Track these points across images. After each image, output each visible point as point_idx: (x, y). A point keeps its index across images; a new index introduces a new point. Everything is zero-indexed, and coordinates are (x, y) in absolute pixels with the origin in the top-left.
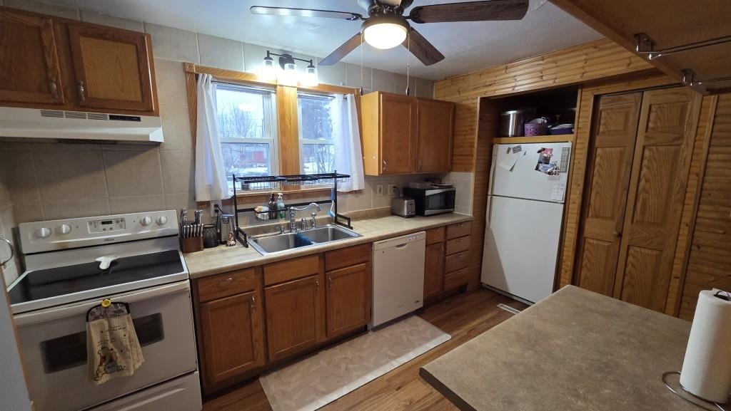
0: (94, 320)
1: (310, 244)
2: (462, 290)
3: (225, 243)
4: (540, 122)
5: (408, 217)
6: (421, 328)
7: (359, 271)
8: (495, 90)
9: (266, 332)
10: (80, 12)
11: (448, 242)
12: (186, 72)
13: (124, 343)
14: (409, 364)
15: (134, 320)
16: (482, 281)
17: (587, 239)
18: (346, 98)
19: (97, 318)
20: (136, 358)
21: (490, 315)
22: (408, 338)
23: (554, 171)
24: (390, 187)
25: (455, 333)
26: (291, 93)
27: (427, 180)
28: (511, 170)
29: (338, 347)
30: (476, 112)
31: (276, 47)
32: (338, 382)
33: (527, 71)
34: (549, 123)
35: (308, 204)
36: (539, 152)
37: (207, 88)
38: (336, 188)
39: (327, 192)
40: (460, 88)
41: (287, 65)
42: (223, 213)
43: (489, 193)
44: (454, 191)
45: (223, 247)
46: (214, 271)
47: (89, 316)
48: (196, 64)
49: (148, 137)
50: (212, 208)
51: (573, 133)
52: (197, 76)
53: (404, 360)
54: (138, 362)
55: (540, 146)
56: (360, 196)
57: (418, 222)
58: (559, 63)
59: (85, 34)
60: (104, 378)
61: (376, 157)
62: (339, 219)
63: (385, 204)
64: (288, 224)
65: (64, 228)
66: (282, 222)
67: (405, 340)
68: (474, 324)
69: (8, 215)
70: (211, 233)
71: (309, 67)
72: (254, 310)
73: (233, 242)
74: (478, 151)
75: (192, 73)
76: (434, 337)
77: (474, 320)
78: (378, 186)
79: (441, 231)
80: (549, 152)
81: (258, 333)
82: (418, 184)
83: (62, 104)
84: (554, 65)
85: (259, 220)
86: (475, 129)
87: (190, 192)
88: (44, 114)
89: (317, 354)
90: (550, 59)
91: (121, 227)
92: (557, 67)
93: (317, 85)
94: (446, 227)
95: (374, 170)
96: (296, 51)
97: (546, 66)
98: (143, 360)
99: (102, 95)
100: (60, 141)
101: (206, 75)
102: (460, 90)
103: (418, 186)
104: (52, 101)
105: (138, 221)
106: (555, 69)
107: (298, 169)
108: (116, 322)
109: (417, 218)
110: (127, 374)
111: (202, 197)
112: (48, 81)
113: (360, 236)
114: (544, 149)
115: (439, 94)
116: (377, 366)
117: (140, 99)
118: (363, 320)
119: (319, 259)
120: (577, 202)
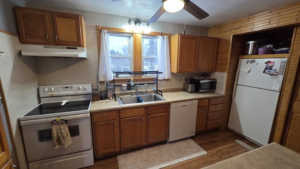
0: (54, 125)
1: (142, 102)
2: (217, 130)
3: (108, 98)
4: (268, 47)
5: (191, 92)
6: (192, 146)
7: (164, 116)
8: (242, 31)
9: (120, 137)
10: (60, 8)
11: (210, 106)
12: (97, 29)
13: (64, 135)
14: (183, 163)
15: (68, 127)
16: (228, 126)
17: (294, 113)
18: (164, 38)
19: (55, 124)
20: (69, 141)
21: (230, 145)
22: (185, 150)
23: (275, 74)
24: (183, 78)
25: (210, 151)
26: (139, 36)
27: (203, 75)
28: (249, 72)
29: (152, 148)
30: (230, 42)
31: (133, 16)
32: (149, 165)
33: (261, 19)
34: (274, 47)
35: (143, 84)
36: (266, 63)
37: (105, 35)
38: (157, 78)
39: (153, 79)
40: (222, 30)
41: (137, 24)
42: (109, 86)
43: (235, 83)
44: (216, 82)
45: (107, 100)
46: (99, 110)
47: (52, 123)
48: (101, 26)
49: (78, 55)
50: (105, 84)
51: (289, 53)
52: (101, 31)
53: (181, 160)
54: (70, 142)
55: (267, 60)
56: (169, 81)
57: (195, 95)
58: (281, 14)
59: (58, 17)
60: (57, 147)
61: (176, 64)
62: (158, 91)
63: (181, 85)
64: (136, 92)
65: (53, 89)
66: (133, 91)
67: (183, 150)
68: (220, 148)
69: (36, 83)
70: (103, 94)
71: (147, 24)
72: (115, 128)
73: (111, 98)
74: (230, 62)
75: (99, 30)
76: (198, 151)
77: (221, 146)
78: (178, 77)
79: (207, 100)
80: (272, 63)
81: (117, 137)
82: (197, 77)
83: (50, 43)
84: (279, 15)
85: (123, 90)
86: (229, 51)
87: (97, 77)
88: (45, 47)
89: (143, 149)
90: (276, 12)
91: (71, 89)
92: (280, 16)
93: (150, 32)
94: (209, 99)
95: (175, 71)
96: (142, 18)
97: (272, 16)
98: (72, 142)
99: (64, 40)
100: (53, 57)
101: (104, 30)
102: (222, 32)
103: (197, 78)
104: (47, 42)
105: (77, 88)
106: (280, 17)
107: (141, 69)
108: (62, 126)
109: (196, 93)
110: (65, 147)
111: (101, 79)
112: (46, 35)
113: (165, 100)
114: (269, 62)
115: (211, 34)
116: (168, 161)
117: (77, 41)
118: (164, 138)
119: (145, 109)
120: (289, 91)
